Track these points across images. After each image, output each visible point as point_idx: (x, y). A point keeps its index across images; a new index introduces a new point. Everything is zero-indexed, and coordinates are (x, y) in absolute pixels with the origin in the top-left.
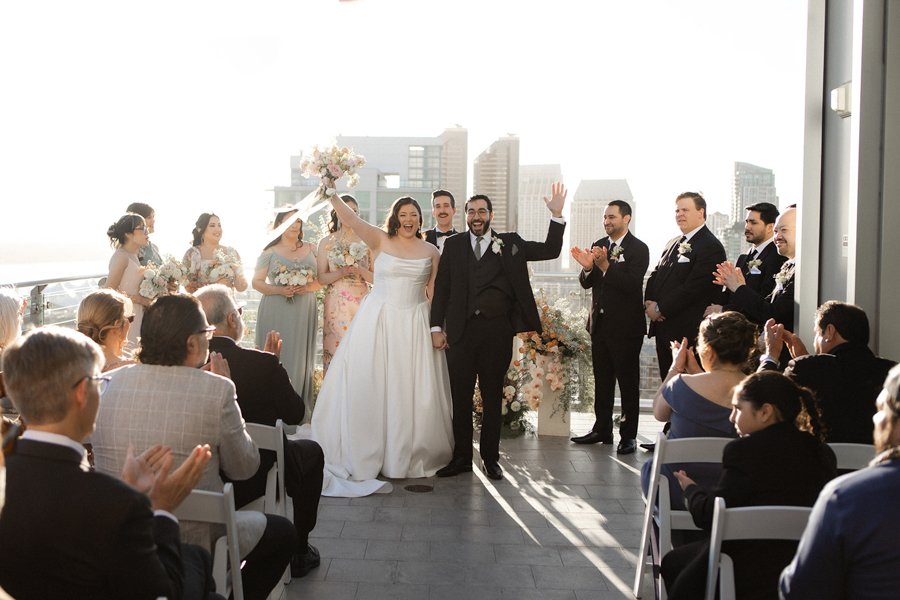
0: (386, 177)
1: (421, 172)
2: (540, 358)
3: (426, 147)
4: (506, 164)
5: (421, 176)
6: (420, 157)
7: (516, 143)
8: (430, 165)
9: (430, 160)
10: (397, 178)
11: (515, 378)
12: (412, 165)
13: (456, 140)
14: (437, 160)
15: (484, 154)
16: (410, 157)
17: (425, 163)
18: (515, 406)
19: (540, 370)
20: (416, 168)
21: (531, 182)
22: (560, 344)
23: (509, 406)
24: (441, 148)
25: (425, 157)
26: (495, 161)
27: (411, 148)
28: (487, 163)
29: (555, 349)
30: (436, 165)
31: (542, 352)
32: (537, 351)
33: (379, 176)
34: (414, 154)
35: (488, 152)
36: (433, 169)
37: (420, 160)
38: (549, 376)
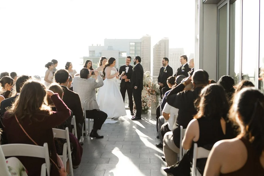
0: (122, 53)
1: (134, 51)
2: (151, 95)
3: (135, 43)
4: (164, 48)
5: (134, 53)
6: (133, 46)
7: (168, 41)
8: (137, 49)
9: (137, 47)
10: (126, 53)
11: (146, 101)
12: (131, 49)
13: (147, 40)
14: (140, 47)
15: (157, 45)
16: (130, 46)
17: (135, 48)
18: (146, 107)
19: (151, 98)
20: (132, 50)
21: (173, 54)
22: (156, 92)
23: (144, 107)
24: (141, 43)
25: (135, 46)
26: (160, 47)
27: (131, 43)
28: (158, 48)
29: (154, 93)
30: (139, 49)
31: (152, 94)
32: (150, 94)
33: (119, 53)
34: (132, 45)
35: (158, 44)
36: (138, 50)
37: (134, 47)
38: (153, 99)
